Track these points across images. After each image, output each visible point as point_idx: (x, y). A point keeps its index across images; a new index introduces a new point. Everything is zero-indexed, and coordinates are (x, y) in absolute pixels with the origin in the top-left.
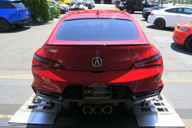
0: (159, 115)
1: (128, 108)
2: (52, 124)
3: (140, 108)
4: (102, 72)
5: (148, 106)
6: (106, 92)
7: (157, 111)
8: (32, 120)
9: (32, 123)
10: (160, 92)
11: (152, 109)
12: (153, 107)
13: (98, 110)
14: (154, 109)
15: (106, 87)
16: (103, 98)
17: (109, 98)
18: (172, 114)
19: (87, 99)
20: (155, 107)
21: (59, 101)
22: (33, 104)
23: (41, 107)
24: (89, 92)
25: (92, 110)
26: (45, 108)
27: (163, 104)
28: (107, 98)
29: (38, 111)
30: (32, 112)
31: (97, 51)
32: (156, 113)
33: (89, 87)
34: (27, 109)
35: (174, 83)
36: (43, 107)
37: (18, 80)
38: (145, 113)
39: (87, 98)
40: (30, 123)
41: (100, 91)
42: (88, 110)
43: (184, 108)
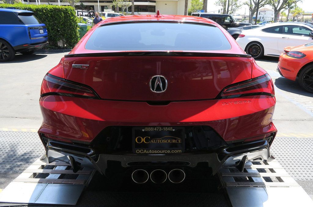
0: (267, 188)
1: (214, 174)
2: (74, 203)
3: (234, 177)
4: (166, 103)
5: (246, 173)
6: (174, 141)
7: (264, 181)
8: (38, 198)
9: (36, 202)
10: (270, 143)
11: (254, 179)
12: (255, 175)
13: (159, 176)
14: (257, 178)
15: (174, 130)
16: (169, 152)
17: (180, 151)
18: (291, 186)
19: (140, 153)
20: (259, 175)
21: (87, 157)
22: (41, 171)
23: (55, 175)
24: (143, 140)
25: (149, 176)
26: (62, 176)
27: (272, 170)
28: (177, 151)
29: (50, 182)
30: (38, 183)
31: (159, 64)
32: (263, 186)
33: (143, 130)
34: (30, 179)
35: (286, 139)
36: (59, 175)
37: (19, 134)
38: (242, 184)
39: (140, 151)
40: (33, 202)
41: (163, 139)
42: (141, 176)
43: (309, 180)
